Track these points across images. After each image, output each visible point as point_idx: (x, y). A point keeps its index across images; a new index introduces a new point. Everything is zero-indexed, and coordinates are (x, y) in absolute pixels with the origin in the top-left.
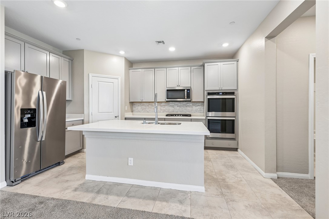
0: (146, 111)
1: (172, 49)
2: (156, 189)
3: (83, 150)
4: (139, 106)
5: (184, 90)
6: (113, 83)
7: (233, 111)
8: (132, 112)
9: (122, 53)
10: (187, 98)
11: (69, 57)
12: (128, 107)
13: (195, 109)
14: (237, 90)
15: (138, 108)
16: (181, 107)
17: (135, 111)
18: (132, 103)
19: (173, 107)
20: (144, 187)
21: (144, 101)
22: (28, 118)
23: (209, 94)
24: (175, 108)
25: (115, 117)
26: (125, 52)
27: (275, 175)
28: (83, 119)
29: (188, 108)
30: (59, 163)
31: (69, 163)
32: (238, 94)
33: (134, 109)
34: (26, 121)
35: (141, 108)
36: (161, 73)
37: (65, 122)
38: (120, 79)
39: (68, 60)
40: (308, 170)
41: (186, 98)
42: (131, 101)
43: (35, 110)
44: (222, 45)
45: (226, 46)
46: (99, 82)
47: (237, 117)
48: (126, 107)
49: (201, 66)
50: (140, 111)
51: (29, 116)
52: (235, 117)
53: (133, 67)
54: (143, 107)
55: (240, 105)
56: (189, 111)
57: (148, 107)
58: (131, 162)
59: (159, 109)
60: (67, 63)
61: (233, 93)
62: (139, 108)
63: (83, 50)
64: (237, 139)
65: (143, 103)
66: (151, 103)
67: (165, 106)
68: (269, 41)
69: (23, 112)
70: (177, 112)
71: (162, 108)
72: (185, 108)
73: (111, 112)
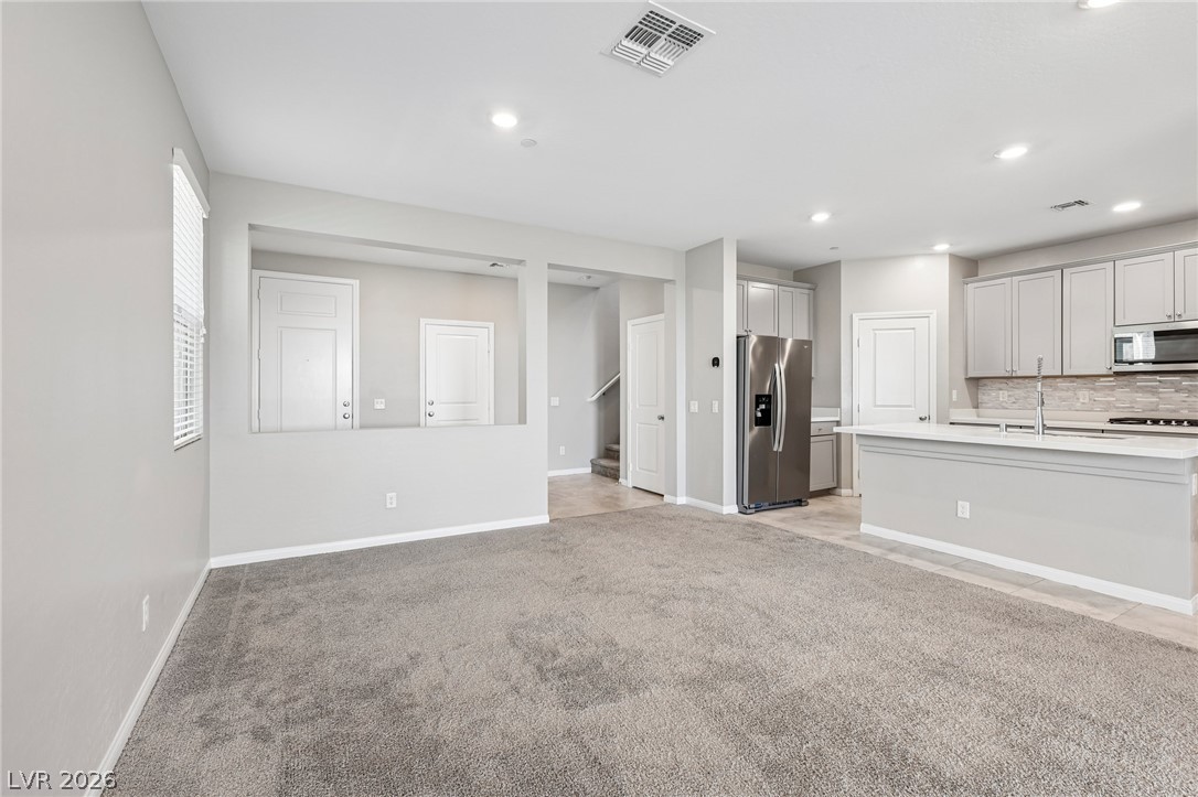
0: (1029, 407)
1: (1127, 207)
3: (838, 490)
4: (1001, 389)
6: (914, 328)
8: (977, 407)
9: (942, 247)
11: (808, 285)
12: (960, 392)
16: (1196, 391)
17: (988, 405)
18: (975, 382)
19: (1155, 393)
21: (1018, 373)
22: (762, 411)
25: (920, 419)
28: (838, 419)
30: (800, 501)
31: (815, 506)
34: (759, 415)
35: (1009, 396)
36: (1087, 284)
37: (810, 423)
38: (933, 318)
42: (972, 374)
43: (769, 396)
46: (876, 332)
48: (954, 392)
50: (1004, 404)
51: (763, 406)
53: (980, 272)
54: (1017, 392)
58: (964, 509)
59: (1087, 401)
60: (806, 297)
63: (839, 262)
65: (1016, 380)
67: (1112, 388)
69: (759, 399)
71: (1099, 397)
73: (909, 406)
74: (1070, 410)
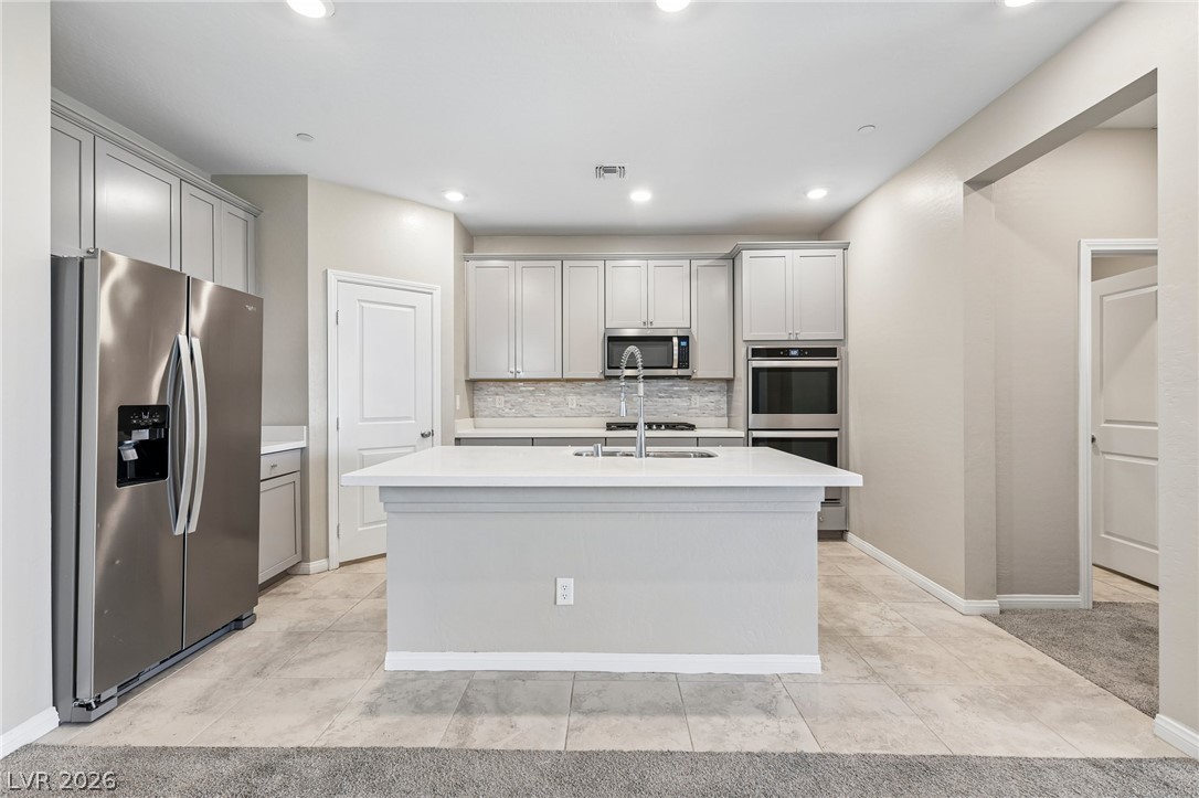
0: (525, 414)
1: (641, 197)
2: (661, 677)
3: (304, 565)
4: (497, 394)
5: (669, 339)
6: (414, 307)
7: (832, 409)
8: (473, 417)
9: (455, 197)
10: (679, 367)
11: (245, 204)
13: (698, 406)
14: (843, 341)
15: (493, 400)
16: (652, 396)
17: (486, 413)
18: (473, 384)
19: (625, 398)
20: (620, 676)
21: (522, 375)
22: (139, 446)
23: (756, 353)
25: (422, 435)
26: (466, 195)
27: (992, 605)
28: (302, 444)
29: (677, 402)
30: (239, 620)
31: (273, 617)
32: (847, 354)
33: (480, 404)
34: (131, 455)
35: (506, 402)
36: (585, 278)
38: (437, 294)
39: (241, 214)
40: (1077, 581)
41: (675, 366)
42: (473, 376)
44: (805, 193)
45: (818, 197)
46: (364, 304)
47: (843, 430)
48: (458, 397)
49: (724, 258)
50: (500, 412)
51: (145, 435)
52: (837, 430)
53: (475, 250)
54: (513, 396)
55: (854, 391)
56: (679, 411)
57: (532, 398)
58: (567, 591)
59: (574, 406)
60: (240, 223)
61: (831, 353)
62: (500, 401)
63: (305, 177)
64: (843, 501)
65: (512, 384)
66: (542, 384)
67: (594, 393)
68: (975, 195)
69: (129, 417)
71: (584, 401)
72: (667, 400)
73: (409, 418)
74: (561, 416)
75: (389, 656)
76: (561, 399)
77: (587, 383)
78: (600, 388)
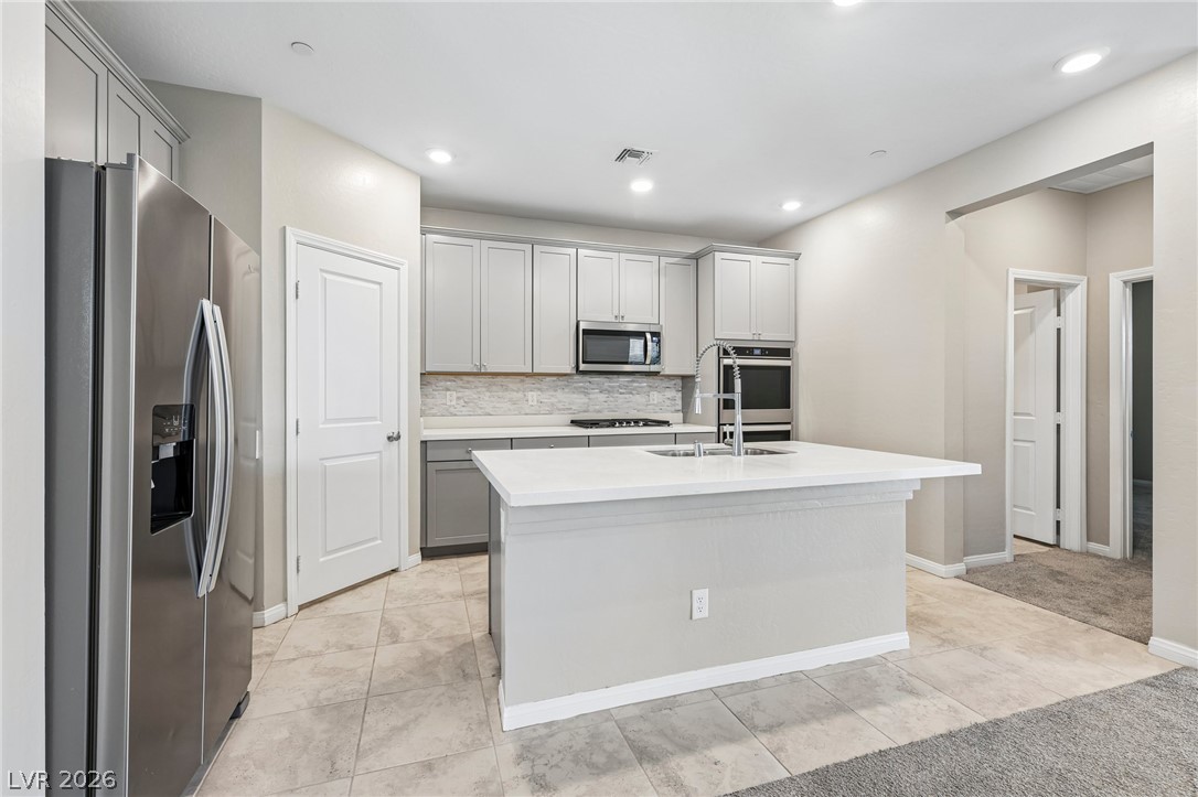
0: (480, 412)
1: (642, 186)
4: (448, 390)
5: (642, 334)
6: (380, 284)
7: (786, 404)
8: (426, 415)
9: (440, 158)
10: (652, 363)
13: (655, 401)
14: (794, 342)
15: (444, 396)
16: (613, 392)
17: (433, 411)
18: (428, 377)
19: (586, 394)
21: (486, 369)
24: (591, 396)
25: (389, 438)
26: (454, 156)
27: (960, 567)
29: (639, 399)
30: (239, 705)
32: (798, 355)
33: (432, 401)
35: (458, 398)
36: (555, 265)
39: (165, 134)
40: (1004, 541)
41: (647, 361)
42: (429, 367)
44: (781, 206)
46: (325, 275)
47: (795, 424)
49: (690, 257)
50: (452, 410)
52: (789, 423)
54: (467, 392)
56: (639, 407)
57: (488, 394)
59: (534, 403)
60: (165, 149)
61: (786, 353)
65: (465, 378)
66: (499, 379)
67: (555, 389)
68: (953, 224)
70: (599, 411)
71: (544, 397)
72: (627, 396)
73: (375, 419)
74: (520, 414)
75: (507, 712)
76: (520, 395)
77: (548, 379)
78: (560, 383)
